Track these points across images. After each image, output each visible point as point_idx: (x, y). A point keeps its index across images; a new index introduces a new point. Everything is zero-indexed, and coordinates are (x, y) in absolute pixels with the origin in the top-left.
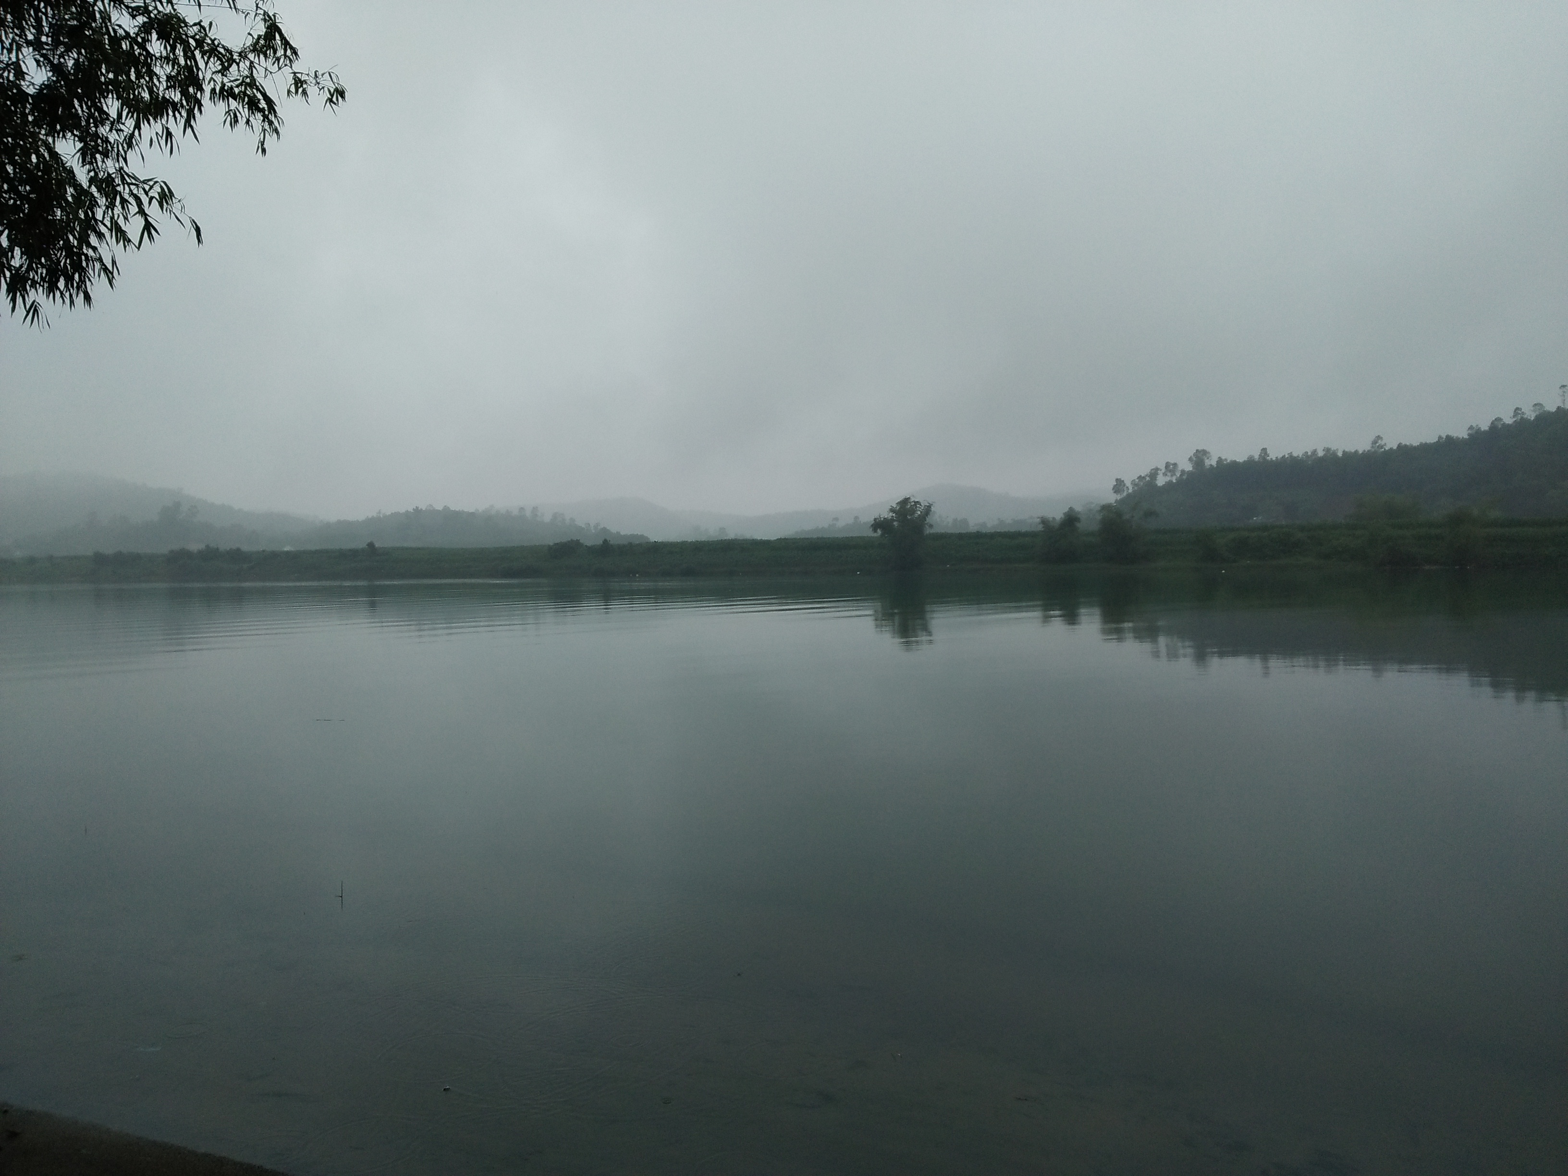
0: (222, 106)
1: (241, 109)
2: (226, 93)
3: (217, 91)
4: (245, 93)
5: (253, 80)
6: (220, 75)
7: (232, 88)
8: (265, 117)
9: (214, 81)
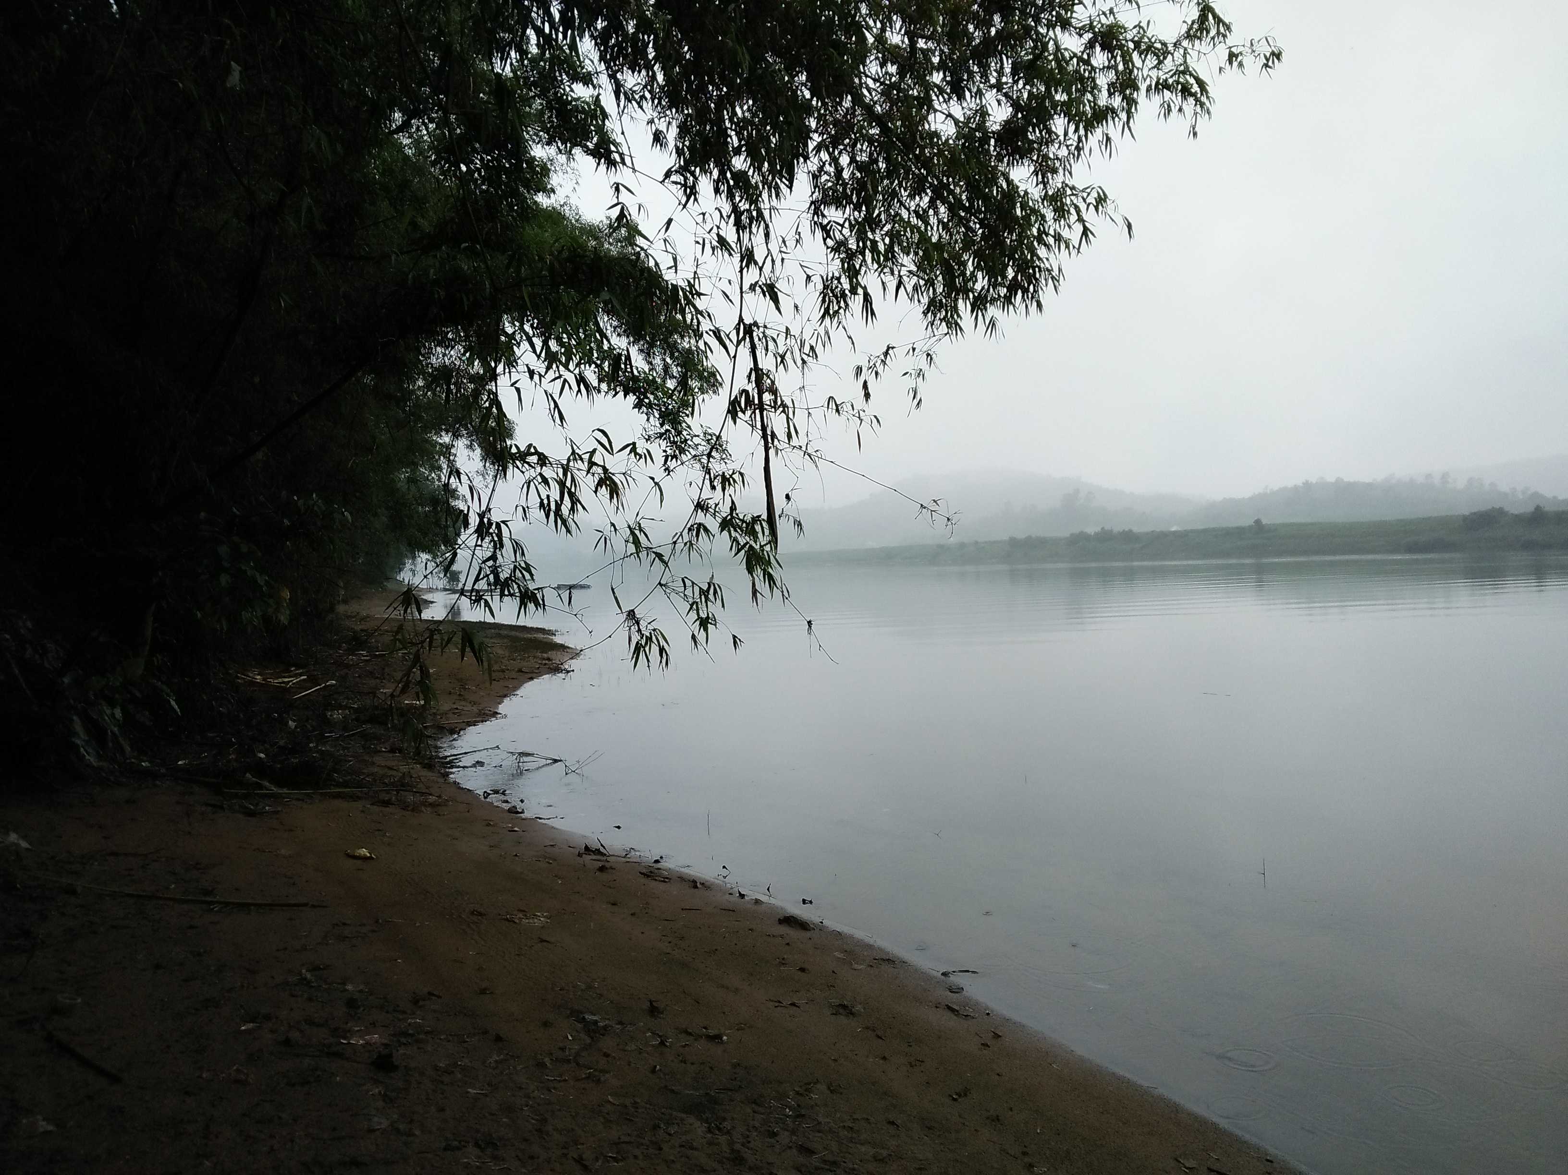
0: (1157, 99)
1: (1174, 98)
2: (1162, 86)
3: (1153, 87)
4: (1178, 83)
5: (1187, 67)
6: (1156, 69)
7: (1166, 80)
8: (1197, 100)
9: (1151, 77)
